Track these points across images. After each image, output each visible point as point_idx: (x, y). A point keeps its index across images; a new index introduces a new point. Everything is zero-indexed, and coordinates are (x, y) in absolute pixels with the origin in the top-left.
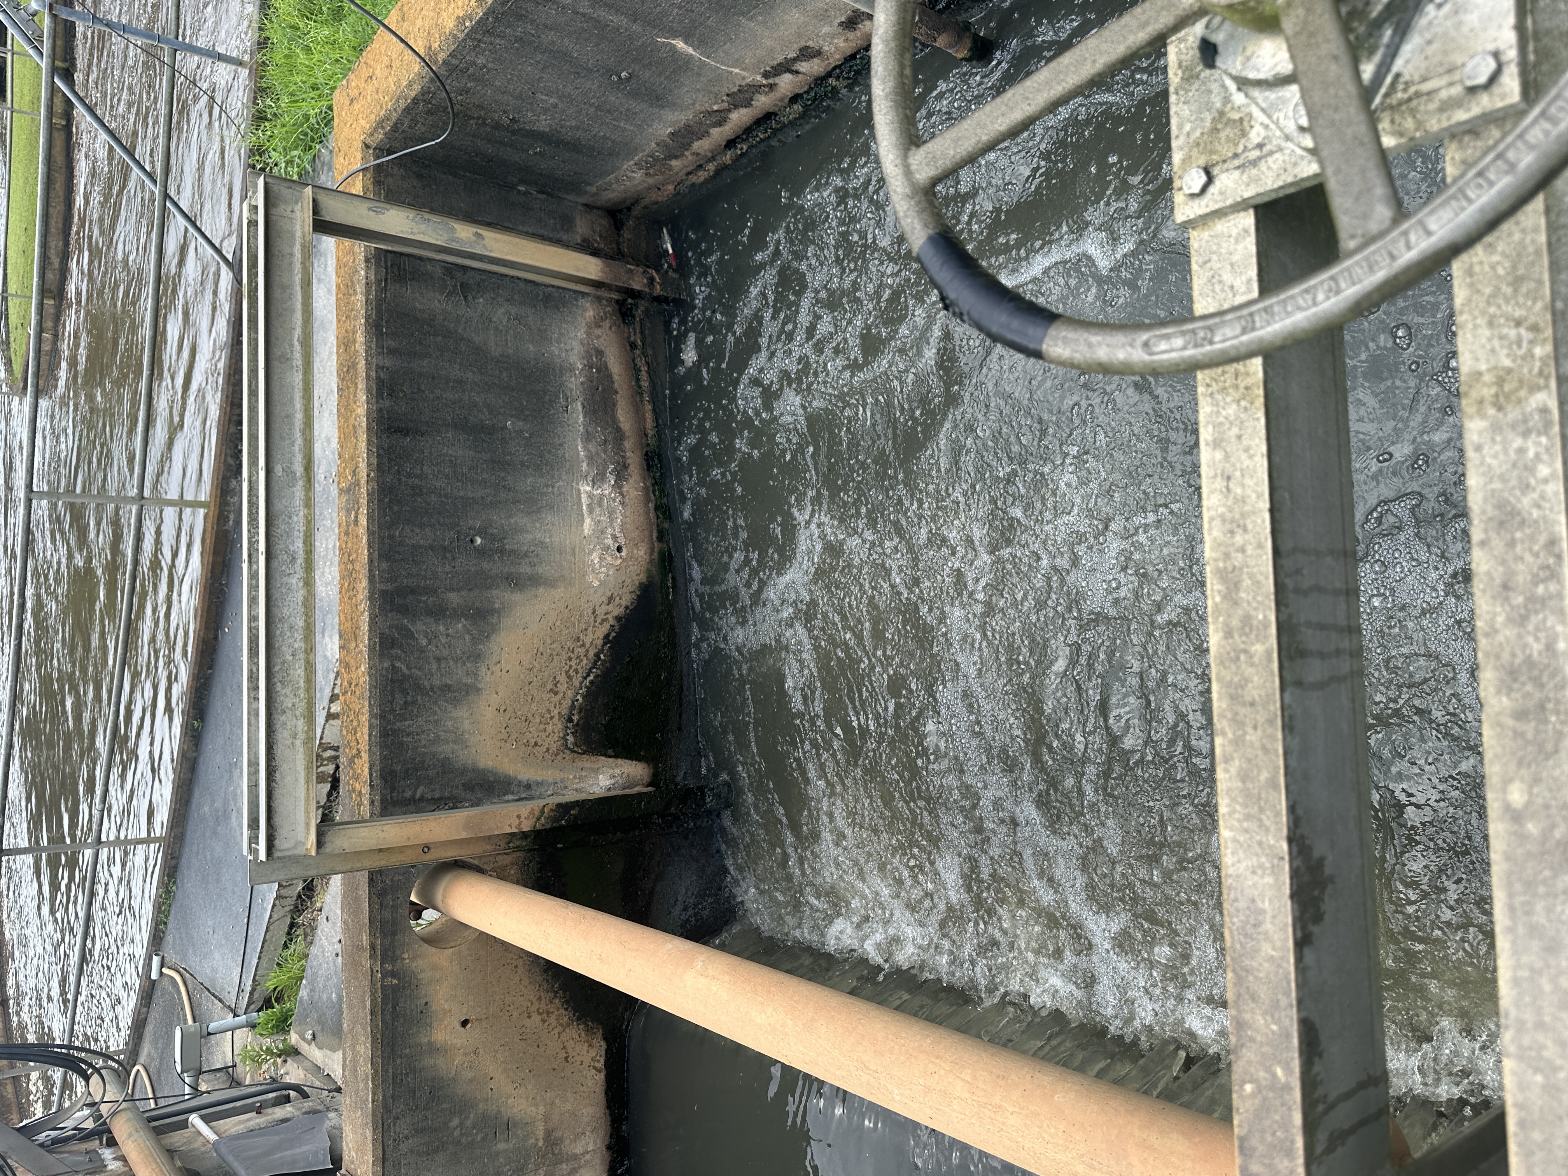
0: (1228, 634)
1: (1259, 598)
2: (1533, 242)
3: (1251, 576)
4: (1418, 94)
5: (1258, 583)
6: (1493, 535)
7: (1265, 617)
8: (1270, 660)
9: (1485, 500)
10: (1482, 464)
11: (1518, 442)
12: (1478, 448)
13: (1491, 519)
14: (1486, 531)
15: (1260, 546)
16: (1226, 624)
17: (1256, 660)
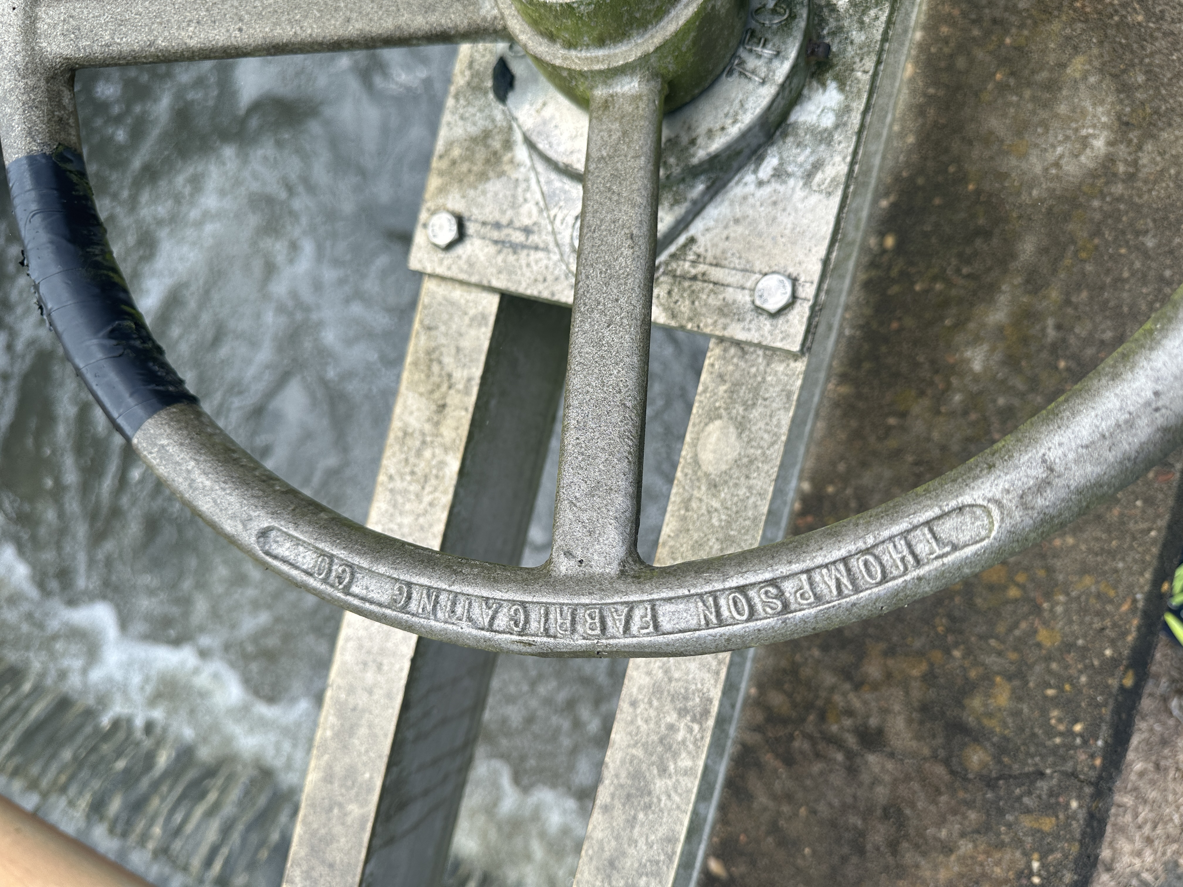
0: (328, 778)
1: (372, 755)
2: (756, 506)
3: (370, 726)
4: (704, 278)
5: (373, 736)
6: (618, 805)
7: (371, 778)
8: (363, 828)
9: (623, 762)
10: (632, 722)
11: (672, 718)
12: (634, 704)
13: (622, 786)
14: (613, 796)
15: (389, 696)
16: (329, 767)
17: (349, 820)
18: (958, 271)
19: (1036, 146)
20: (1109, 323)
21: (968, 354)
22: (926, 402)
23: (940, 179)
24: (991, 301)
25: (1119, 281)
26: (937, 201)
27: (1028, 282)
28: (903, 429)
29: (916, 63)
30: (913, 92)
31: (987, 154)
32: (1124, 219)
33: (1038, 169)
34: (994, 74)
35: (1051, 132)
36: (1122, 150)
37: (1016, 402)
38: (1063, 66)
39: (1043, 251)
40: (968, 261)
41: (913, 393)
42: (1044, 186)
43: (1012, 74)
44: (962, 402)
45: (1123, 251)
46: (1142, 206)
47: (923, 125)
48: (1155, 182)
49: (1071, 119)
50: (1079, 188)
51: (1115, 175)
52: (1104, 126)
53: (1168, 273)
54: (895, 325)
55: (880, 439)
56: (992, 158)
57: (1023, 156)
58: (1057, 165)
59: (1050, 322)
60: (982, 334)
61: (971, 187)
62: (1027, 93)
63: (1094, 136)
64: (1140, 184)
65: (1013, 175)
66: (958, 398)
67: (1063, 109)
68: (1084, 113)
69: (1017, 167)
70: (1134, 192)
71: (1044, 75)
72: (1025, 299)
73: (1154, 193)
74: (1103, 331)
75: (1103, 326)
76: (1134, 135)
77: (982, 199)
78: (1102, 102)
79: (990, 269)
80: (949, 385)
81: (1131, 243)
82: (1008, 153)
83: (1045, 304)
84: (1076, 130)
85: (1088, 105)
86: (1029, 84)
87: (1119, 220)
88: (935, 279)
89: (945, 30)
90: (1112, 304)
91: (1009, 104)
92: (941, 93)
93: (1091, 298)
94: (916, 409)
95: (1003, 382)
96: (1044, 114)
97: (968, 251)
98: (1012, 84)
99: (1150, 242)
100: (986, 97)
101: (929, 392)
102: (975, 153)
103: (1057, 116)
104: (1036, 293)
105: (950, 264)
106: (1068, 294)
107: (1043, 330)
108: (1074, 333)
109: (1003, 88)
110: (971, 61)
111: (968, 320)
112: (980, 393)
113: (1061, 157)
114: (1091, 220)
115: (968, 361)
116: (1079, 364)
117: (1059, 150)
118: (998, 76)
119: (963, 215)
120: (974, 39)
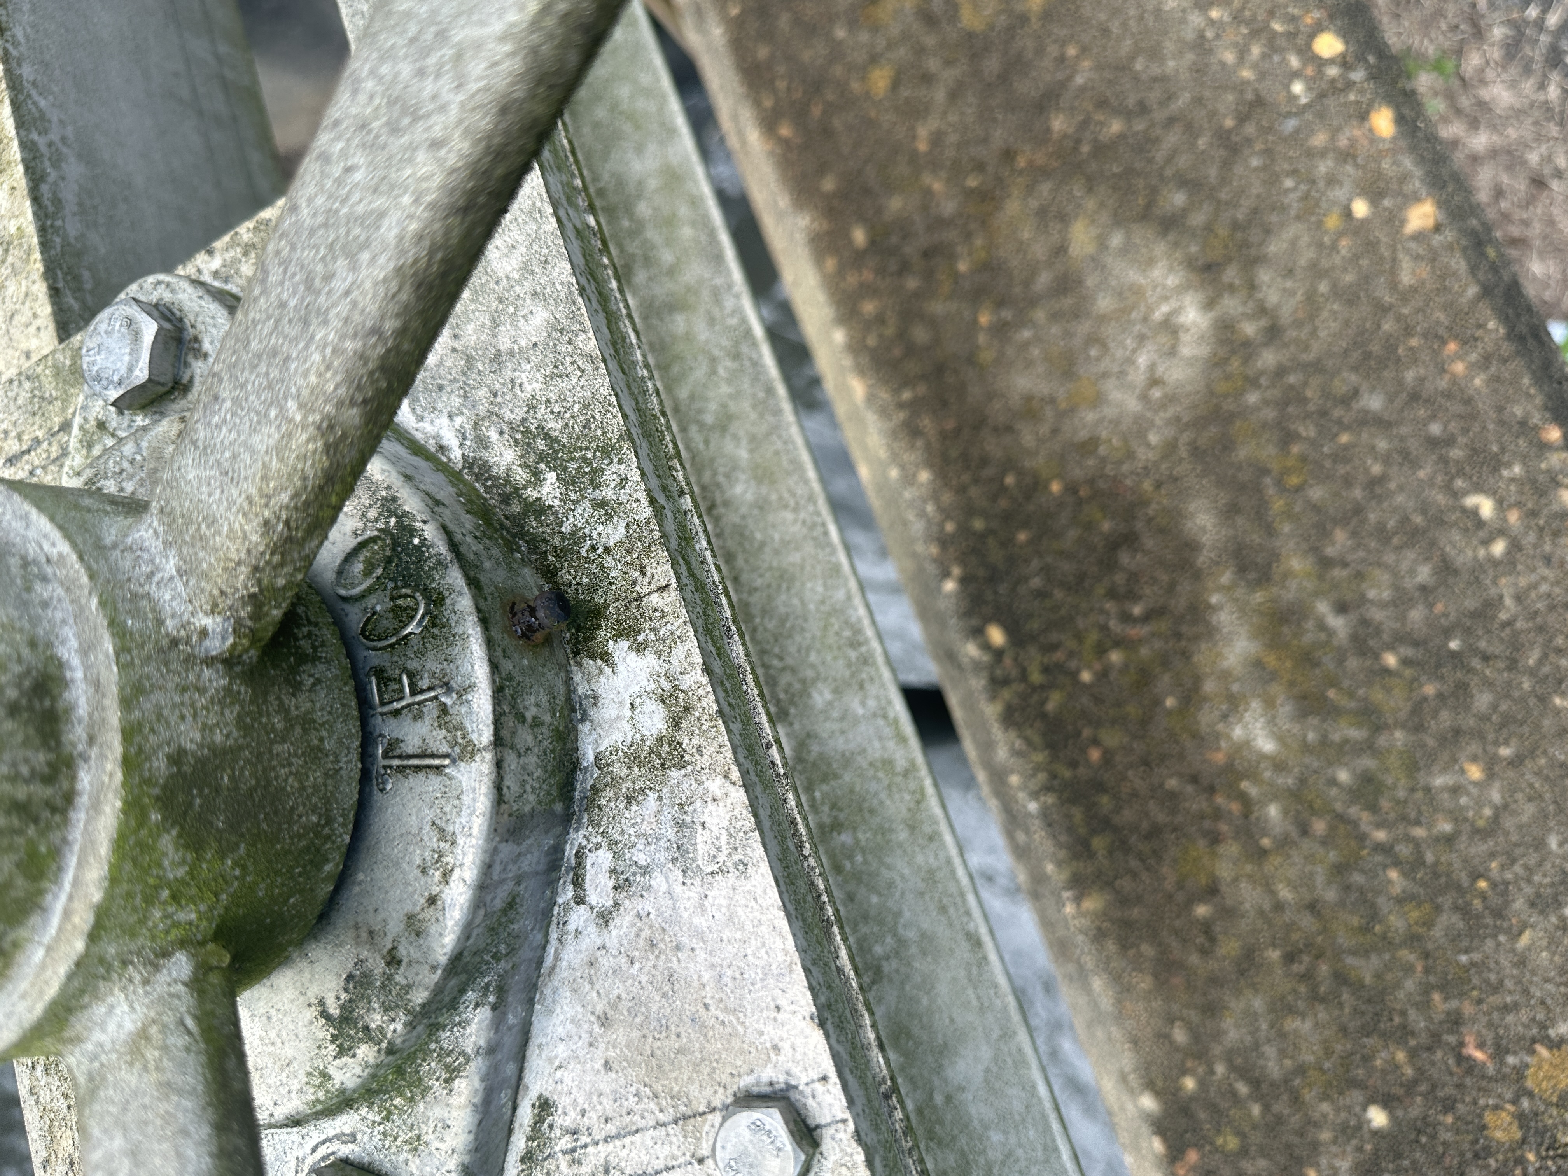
18: (1126, 618)
19: (1105, 375)
20: (1410, 555)
21: (1238, 733)
22: (1231, 849)
23: (1003, 503)
24: (1210, 632)
25: (1374, 484)
26: (1022, 537)
27: (1242, 569)
28: (1229, 913)
29: (861, 372)
30: (884, 412)
31: (1044, 429)
32: (1309, 393)
33: (1133, 405)
34: (975, 321)
35: (1112, 345)
36: (1231, 305)
37: (1368, 763)
38: (1061, 250)
39: (1230, 512)
40: (1132, 596)
41: (1202, 843)
42: (1158, 421)
43: (1000, 303)
44: (1286, 812)
45: (1344, 438)
46: (1319, 360)
47: (928, 447)
48: (1312, 317)
49: (1125, 311)
50: (1212, 393)
51: (1247, 343)
52: (1180, 290)
53: (1435, 429)
54: (1095, 755)
55: (1205, 952)
56: (1055, 431)
57: (1098, 400)
58: (1154, 382)
59: (1323, 607)
60: (1235, 688)
61: (1056, 487)
62: (1040, 315)
63: (1176, 312)
64: (1292, 333)
65: (1104, 434)
66: (1273, 811)
67: (1104, 303)
68: (1138, 291)
69: (1101, 420)
70: (1292, 348)
71: (1044, 280)
72: (1259, 597)
73: (1323, 334)
74: (1412, 572)
75: (1405, 566)
76: (1231, 274)
77: (1083, 492)
78: (1151, 262)
79: (1172, 587)
80: (1244, 799)
81: (1346, 420)
82: (1072, 410)
83: (1293, 585)
84: (1145, 319)
85: (1133, 276)
86: (1033, 302)
87: (1303, 401)
88: (1101, 650)
89: (869, 307)
90: (1391, 524)
91: (1026, 345)
92: (922, 389)
93: (1354, 534)
94: (1224, 871)
95: (1324, 742)
96: (1084, 328)
97: (1119, 578)
98: (1009, 318)
99: (1374, 402)
100: (987, 356)
101: (1224, 827)
102: (1028, 439)
103: (1103, 319)
104: (1268, 580)
105: (1108, 614)
106: (1315, 550)
107: (1322, 626)
108: (1372, 602)
109: (1001, 330)
110: (933, 323)
111: (1197, 680)
112: (1303, 781)
113: (1152, 367)
114: (1265, 425)
115: (1247, 743)
116: (1416, 644)
117: (1143, 360)
118: (984, 319)
119: (1073, 534)
120: (917, 295)
